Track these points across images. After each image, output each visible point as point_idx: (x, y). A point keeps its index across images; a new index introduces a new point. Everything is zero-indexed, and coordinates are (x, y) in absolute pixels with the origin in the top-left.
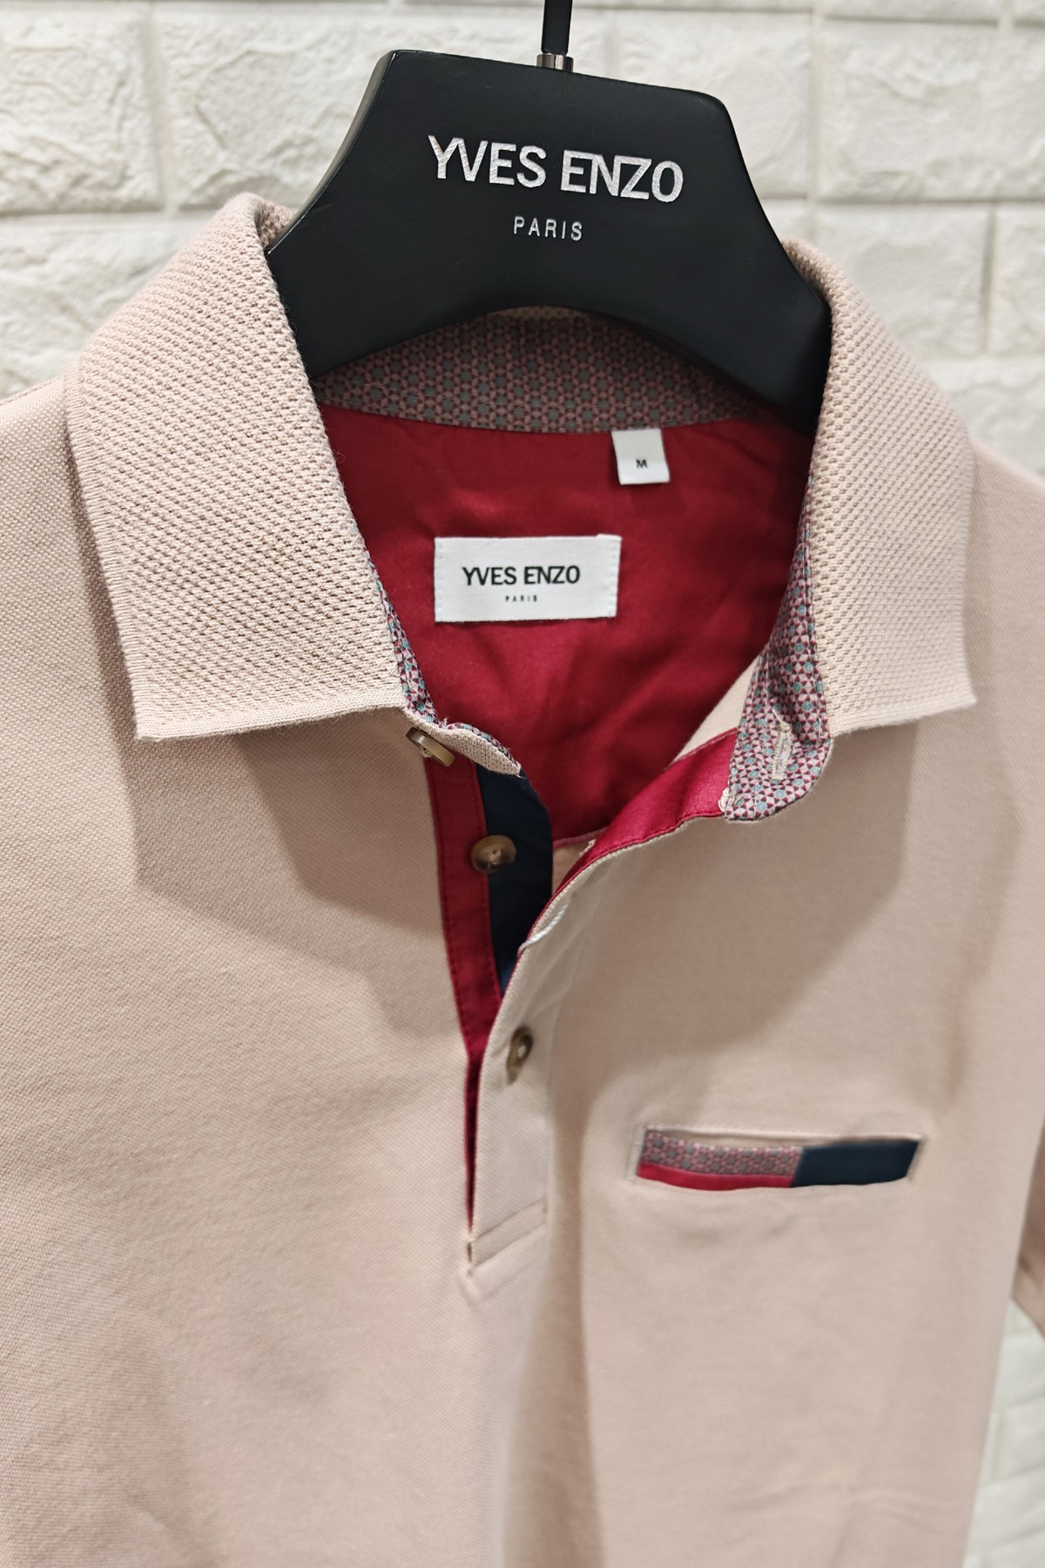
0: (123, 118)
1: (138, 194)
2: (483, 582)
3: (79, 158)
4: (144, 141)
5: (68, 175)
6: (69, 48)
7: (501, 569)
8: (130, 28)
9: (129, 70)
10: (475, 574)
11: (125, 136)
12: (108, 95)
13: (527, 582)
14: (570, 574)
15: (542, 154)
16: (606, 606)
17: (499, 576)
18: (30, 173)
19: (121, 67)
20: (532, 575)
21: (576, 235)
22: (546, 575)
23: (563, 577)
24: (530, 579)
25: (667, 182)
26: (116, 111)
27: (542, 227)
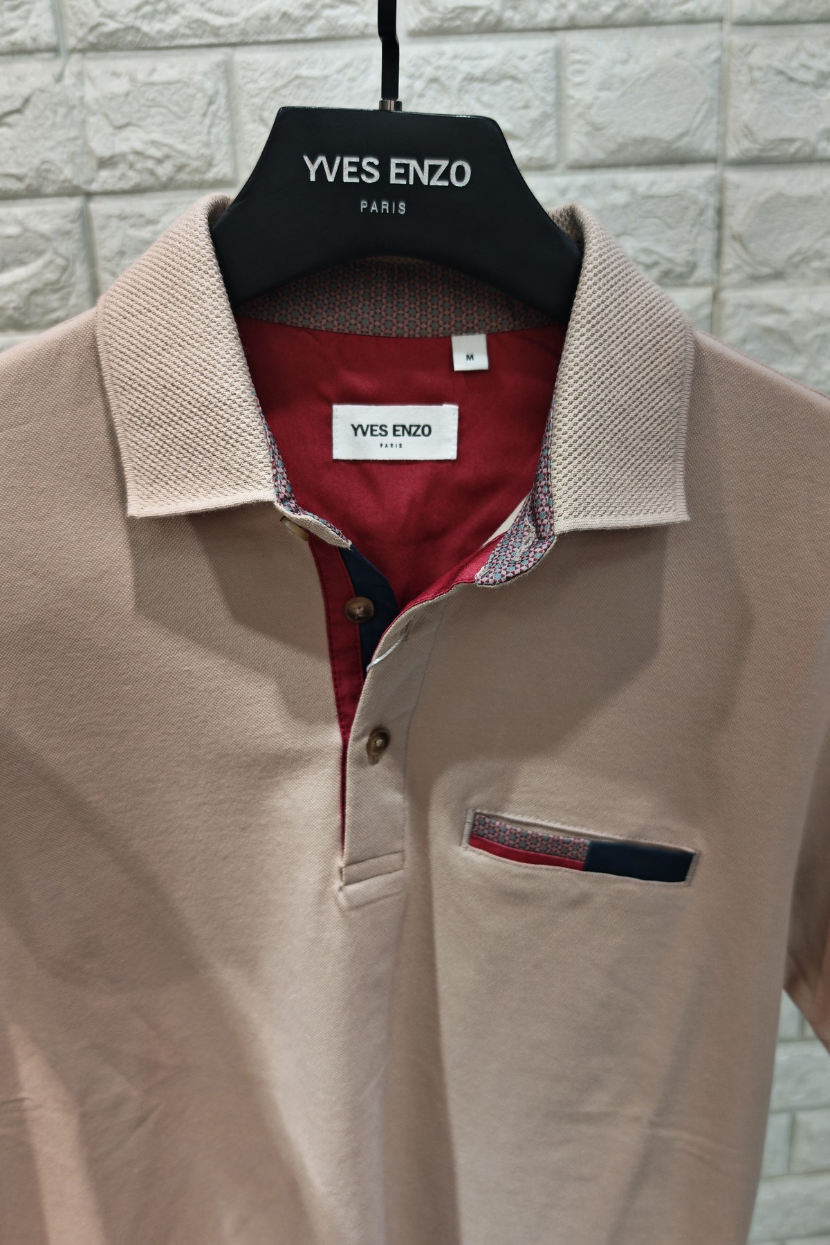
0: (211, 126)
1: (220, 176)
2: (364, 434)
3: (182, 153)
4: (225, 140)
5: (174, 166)
6: (178, 82)
7: (377, 426)
8: (219, 65)
9: (217, 93)
10: (360, 429)
11: (212, 137)
12: (201, 112)
13: (394, 434)
14: (425, 430)
15: (376, 162)
16: (449, 451)
17: (376, 430)
18: (150, 164)
19: (210, 92)
20: (398, 431)
21: (402, 210)
22: (408, 430)
23: (419, 432)
24: (397, 433)
25: (460, 173)
26: (207, 121)
27: (379, 206)
